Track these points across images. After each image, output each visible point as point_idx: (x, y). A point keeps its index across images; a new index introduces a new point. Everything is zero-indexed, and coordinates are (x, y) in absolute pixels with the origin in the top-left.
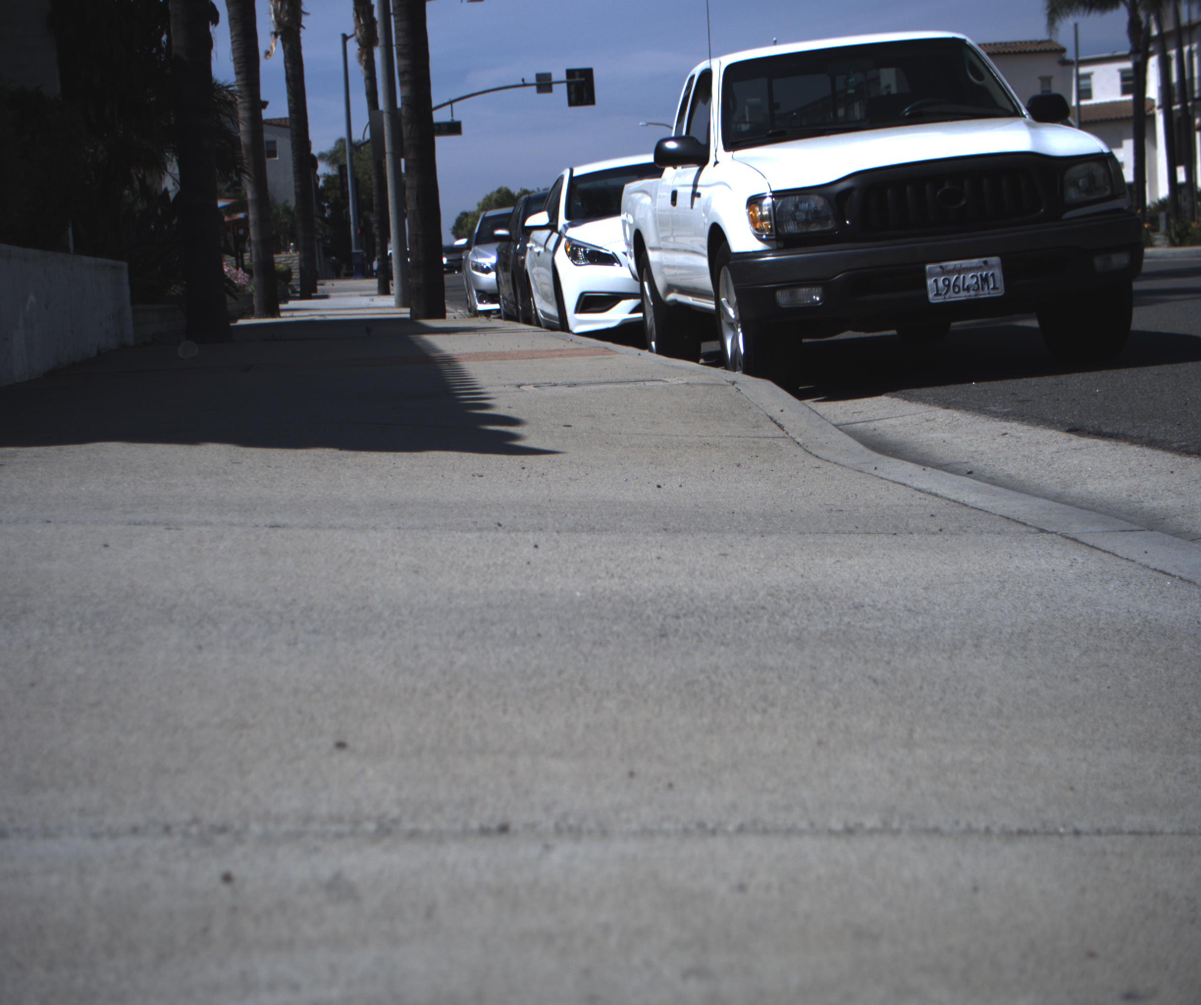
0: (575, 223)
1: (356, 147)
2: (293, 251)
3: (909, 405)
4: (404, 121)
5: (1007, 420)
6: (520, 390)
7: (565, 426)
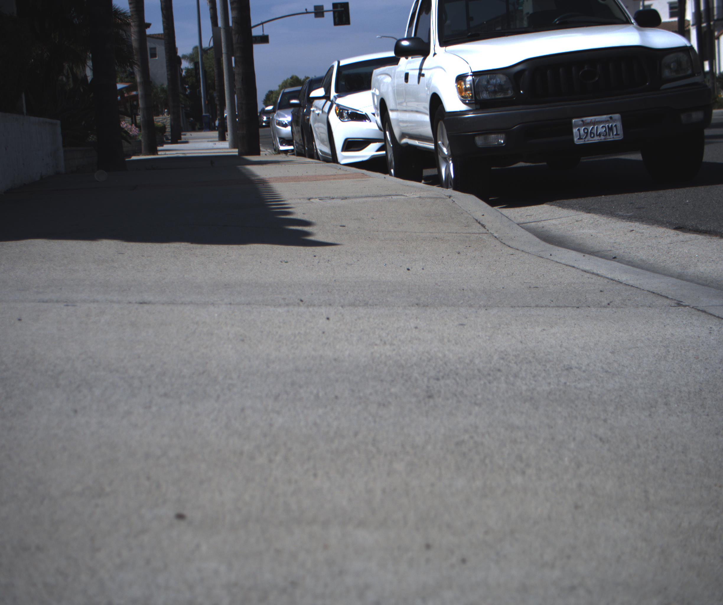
0: (341, 95)
1: (205, 51)
2: (167, 114)
3: (563, 211)
4: (233, 32)
5: (631, 221)
6: (310, 202)
7: (341, 226)
